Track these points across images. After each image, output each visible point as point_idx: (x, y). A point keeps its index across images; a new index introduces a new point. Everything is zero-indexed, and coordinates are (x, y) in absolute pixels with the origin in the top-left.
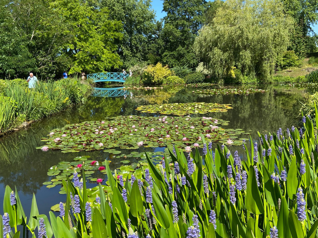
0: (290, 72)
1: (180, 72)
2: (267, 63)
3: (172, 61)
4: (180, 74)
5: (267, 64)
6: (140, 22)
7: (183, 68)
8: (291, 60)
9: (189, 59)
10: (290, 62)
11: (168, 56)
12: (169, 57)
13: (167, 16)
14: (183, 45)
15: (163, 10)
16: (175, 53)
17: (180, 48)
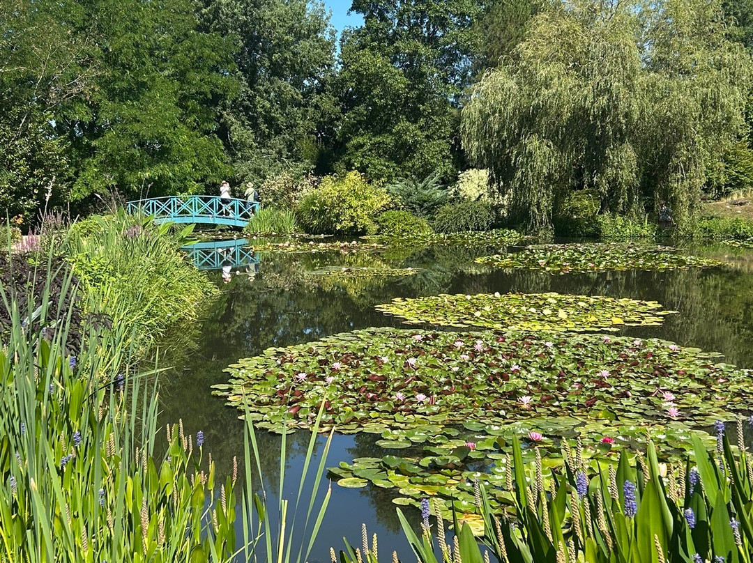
0: (741, 204)
1: (414, 198)
2: (682, 179)
3: (379, 163)
4: (414, 206)
5: (680, 180)
6: (282, 45)
7: (425, 188)
8: (742, 170)
9: (432, 159)
10: (737, 177)
11: (365, 148)
12: (370, 150)
13: (364, 26)
14: (414, 116)
15: (352, 9)
16: (389, 140)
17: (403, 124)
